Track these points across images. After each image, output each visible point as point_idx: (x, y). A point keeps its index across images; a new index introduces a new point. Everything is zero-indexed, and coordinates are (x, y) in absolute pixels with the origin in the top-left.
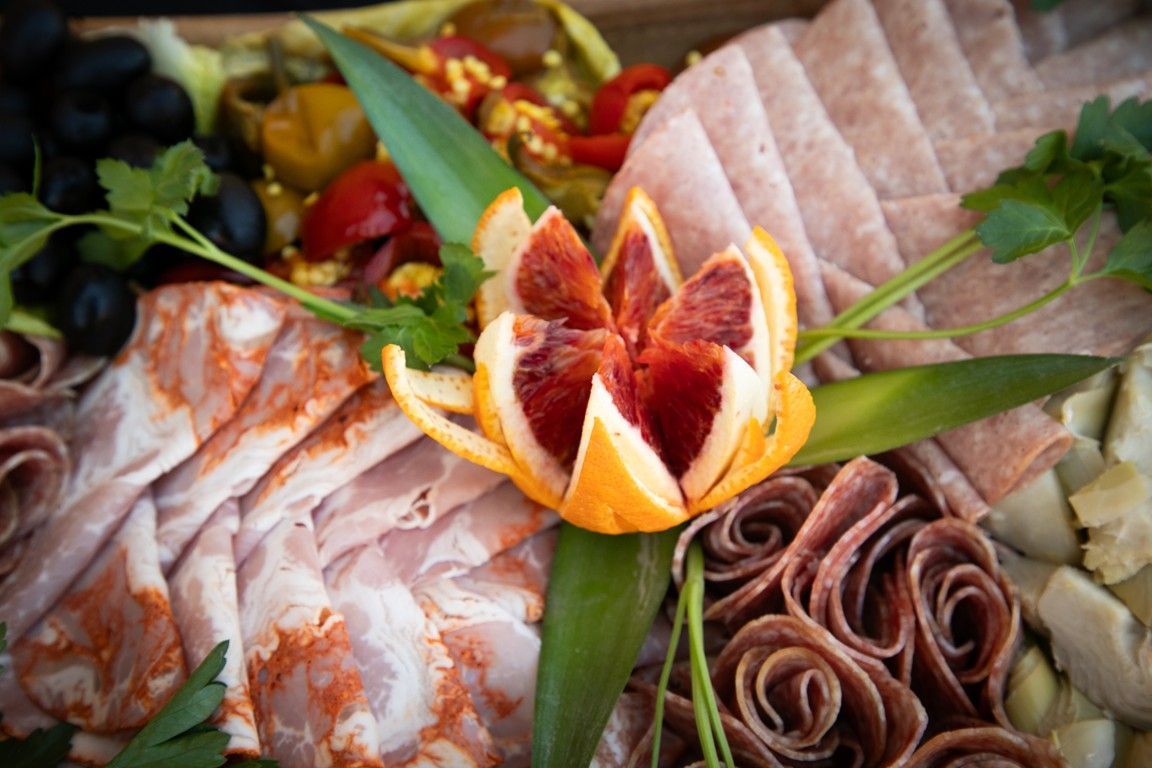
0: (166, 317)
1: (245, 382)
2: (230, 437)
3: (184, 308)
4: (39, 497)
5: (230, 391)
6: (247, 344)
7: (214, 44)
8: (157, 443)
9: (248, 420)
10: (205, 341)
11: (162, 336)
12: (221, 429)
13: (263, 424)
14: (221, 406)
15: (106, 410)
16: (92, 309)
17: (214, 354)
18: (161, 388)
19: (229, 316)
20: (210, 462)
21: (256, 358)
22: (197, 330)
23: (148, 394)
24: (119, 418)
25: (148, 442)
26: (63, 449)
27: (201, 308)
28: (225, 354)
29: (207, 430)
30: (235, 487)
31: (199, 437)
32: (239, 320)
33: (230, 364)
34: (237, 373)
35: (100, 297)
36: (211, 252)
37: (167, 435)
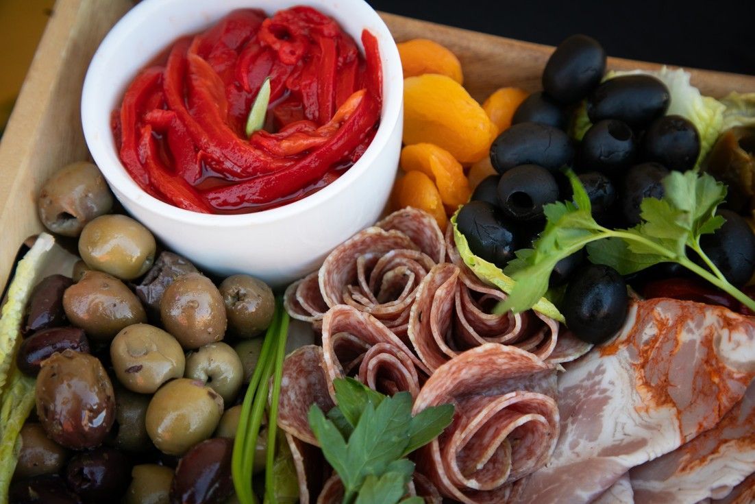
0: (662, 324)
1: (732, 399)
2: (711, 443)
3: (681, 320)
4: (530, 453)
5: (718, 403)
6: (739, 366)
7: (719, 96)
8: (644, 433)
9: (726, 433)
10: (699, 354)
11: (655, 339)
12: (703, 434)
13: (743, 439)
14: (706, 414)
15: (591, 391)
16: (597, 305)
17: (708, 369)
18: (647, 384)
19: (730, 339)
20: (690, 461)
21: (744, 380)
22: (693, 342)
23: (633, 386)
24: (605, 400)
25: (634, 430)
26: (557, 417)
27: (699, 326)
28: (719, 371)
29: (692, 432)
30: (713, 490)
31: (683, 437)
32: (738, 344)
33: (722, 380)
34: (727, 389)
35: (607, 297)
36: (721, 282)
37: (655, 428)
